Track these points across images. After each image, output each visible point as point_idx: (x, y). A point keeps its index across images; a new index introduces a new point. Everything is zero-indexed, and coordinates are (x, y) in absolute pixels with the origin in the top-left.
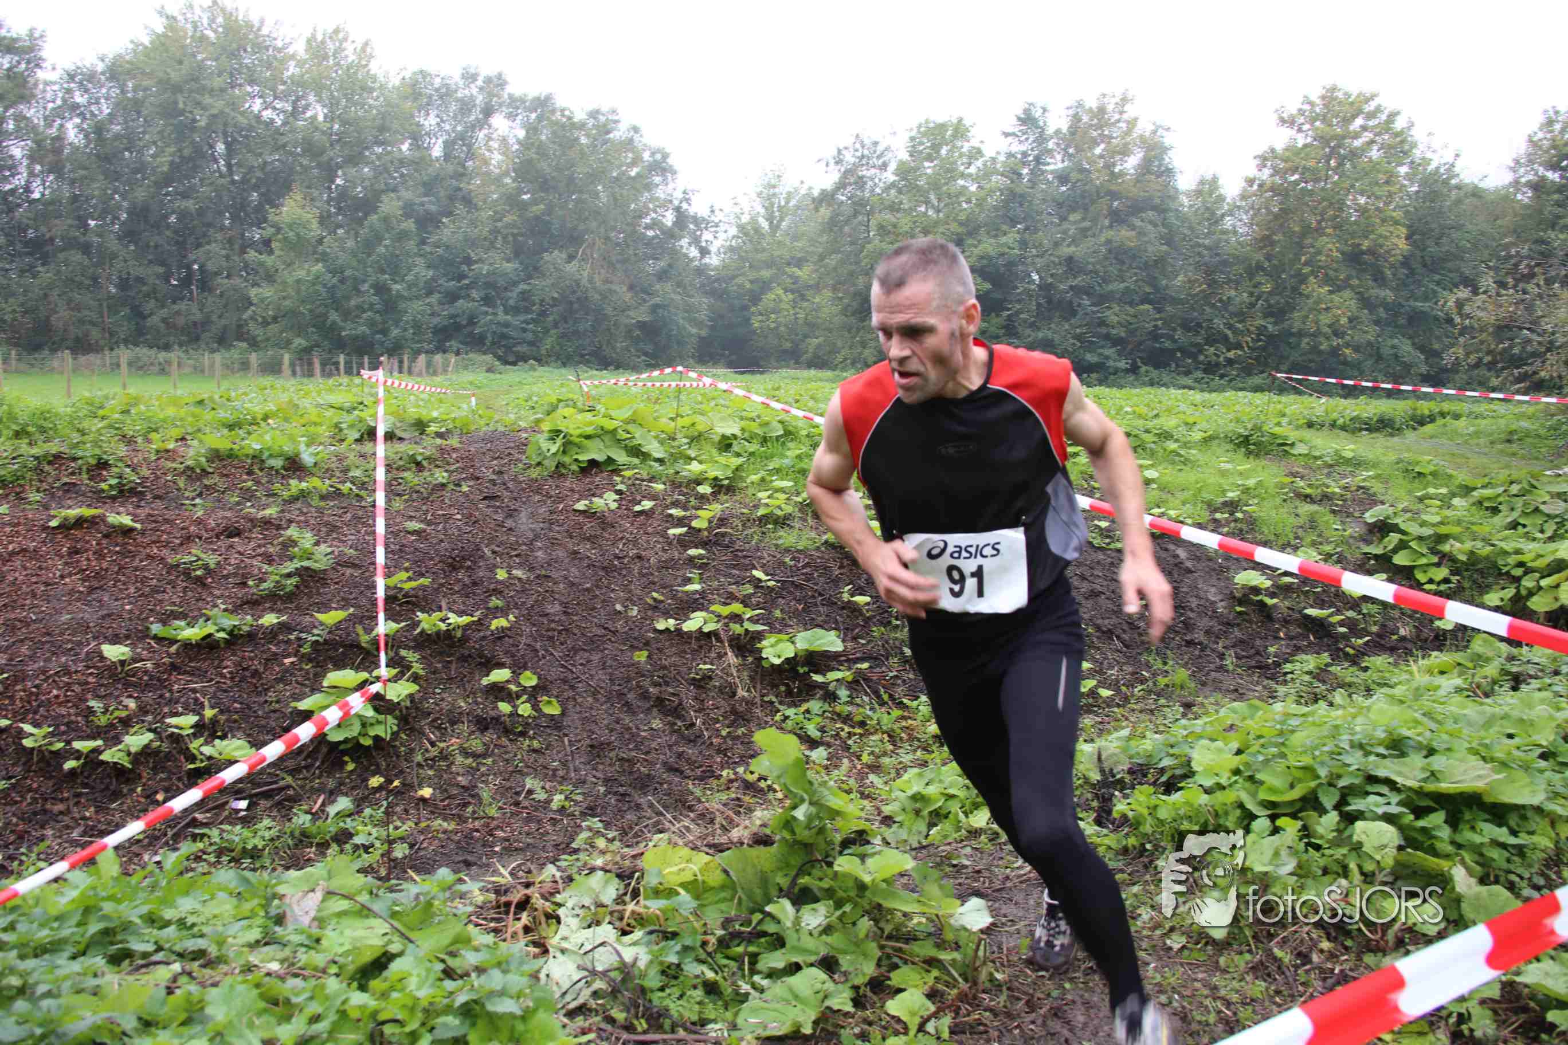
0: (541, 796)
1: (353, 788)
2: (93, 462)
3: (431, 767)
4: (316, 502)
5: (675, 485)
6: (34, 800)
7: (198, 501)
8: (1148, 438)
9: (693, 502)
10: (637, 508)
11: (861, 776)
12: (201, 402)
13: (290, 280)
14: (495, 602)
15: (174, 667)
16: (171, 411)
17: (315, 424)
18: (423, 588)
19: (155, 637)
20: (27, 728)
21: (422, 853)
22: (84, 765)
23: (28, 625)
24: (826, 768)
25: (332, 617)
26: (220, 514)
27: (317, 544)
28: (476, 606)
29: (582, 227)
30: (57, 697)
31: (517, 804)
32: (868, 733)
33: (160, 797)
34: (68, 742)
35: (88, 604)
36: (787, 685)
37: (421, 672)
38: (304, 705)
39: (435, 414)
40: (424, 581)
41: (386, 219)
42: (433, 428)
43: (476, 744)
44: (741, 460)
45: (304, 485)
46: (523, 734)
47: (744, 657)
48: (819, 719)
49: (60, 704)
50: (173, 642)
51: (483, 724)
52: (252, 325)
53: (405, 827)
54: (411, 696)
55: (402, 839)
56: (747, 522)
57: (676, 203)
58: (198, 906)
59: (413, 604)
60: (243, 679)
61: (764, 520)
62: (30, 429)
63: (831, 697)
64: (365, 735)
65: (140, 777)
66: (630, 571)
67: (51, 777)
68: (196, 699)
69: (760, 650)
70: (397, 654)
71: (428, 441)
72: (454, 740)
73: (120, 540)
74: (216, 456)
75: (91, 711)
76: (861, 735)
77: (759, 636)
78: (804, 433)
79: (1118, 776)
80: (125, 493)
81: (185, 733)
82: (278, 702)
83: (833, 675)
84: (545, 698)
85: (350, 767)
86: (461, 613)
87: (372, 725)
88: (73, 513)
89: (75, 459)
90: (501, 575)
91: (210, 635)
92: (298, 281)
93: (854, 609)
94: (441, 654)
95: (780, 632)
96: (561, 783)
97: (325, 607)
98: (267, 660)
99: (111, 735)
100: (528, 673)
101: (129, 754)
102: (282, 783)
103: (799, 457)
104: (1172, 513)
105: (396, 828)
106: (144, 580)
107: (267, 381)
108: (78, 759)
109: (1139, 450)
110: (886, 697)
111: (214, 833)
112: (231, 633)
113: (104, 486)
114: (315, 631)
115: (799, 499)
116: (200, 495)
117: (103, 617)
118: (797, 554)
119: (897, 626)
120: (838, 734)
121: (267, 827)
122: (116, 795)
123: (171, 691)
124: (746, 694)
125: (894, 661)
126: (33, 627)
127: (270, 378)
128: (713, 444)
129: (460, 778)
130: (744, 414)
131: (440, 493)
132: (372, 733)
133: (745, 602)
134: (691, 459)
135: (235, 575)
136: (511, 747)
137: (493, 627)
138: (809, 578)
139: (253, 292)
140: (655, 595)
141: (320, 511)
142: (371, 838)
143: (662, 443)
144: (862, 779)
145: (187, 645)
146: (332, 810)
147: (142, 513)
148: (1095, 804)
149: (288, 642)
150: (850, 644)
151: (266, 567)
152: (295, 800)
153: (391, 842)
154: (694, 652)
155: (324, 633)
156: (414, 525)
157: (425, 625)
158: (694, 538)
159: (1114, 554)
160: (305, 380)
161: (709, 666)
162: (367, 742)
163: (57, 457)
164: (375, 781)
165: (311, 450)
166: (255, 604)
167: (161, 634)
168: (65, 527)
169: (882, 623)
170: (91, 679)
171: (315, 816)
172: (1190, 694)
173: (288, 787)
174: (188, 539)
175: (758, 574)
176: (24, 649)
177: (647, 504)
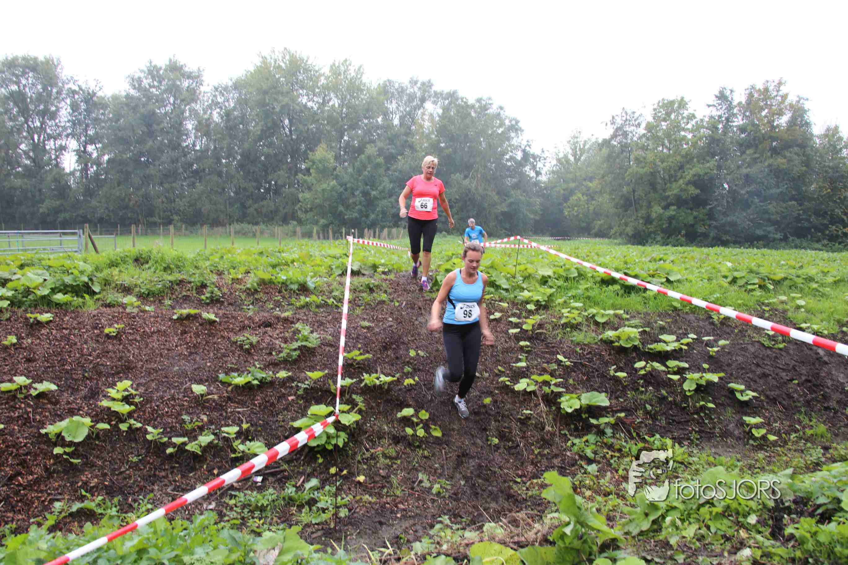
0: (426, 484)
1: (321, 473)
2: (199, 284)
3: (365, 464)
4: (313, 308)
5: (514, 304)
6: (150, 468)
7: (251, 307)
8: (799, 280)
9: (524, 314)
10: (492, 317)
11: (618, 484)
12: (261, 253)
13: (319, 189)
14: (408, 369)
15: (229, 398)
16: (244, 258)
17: (319, 265)
18: (366, 359)
19: (221, 382)
20: (150, 429)
21: (355, 515)
22: (177, 451)
23: (157, 371)
24: (597, 477)
25: (316, 375)
26: (262, 314)
27: (312, 332)
28: (397, 371)
29: (472, 160)
30: (167, 412)
31: (413, 489)
32: (622, 456)
33: (216, 472)
34: (170, 438)
35: (189, 362)
36: (575, 425)
37: (364, 409)
38: (297, 424)
39: (383, 261)
40: (367, 356)
41: (369, 157)
42: (381, 269)
43: (392, 452)
44: (553, 290)
45: (308, 299)
46: (419, 447)
47: (550, 407)
48: (593, 447)
49: (168, 416)
50: (230, 384)
51: (396, 440)
52: (299, 212)
53: (348, 498)
54: (357, 422)
55: (345, 506)
56: (555, 326)
57: (523, 147)
58: (203, 555)
59: (362, 368)
60: (266, 407)
61: (565, 326)
62: (172, 266)
63: (601, 432)
64: (329, 443)
65: (206, 460)
66: (486, 355)
67: (160, 457)
68: (239, 418)
69: (560, 403)
70: (351, 396)
71: (377, 276)
72: (379, 448)
73: (208, 327)
74: (263, 282)
75: (184, 421)
76: (619, 457)
77: (560, 395)
78: (590, 275)
79: (787, 504)
80: (214, 302)
81: (231, 437)
82: (283, 421)
83: (604, 420)
84: (433, 427)
85: (321, 461)
86: (387, 375)
87: (333, 437)
88: (185, 312)
89: (190, 283)
90: (412, 353)
91: (249, 382)
92: (323, 190)
93: (617, 380)
94: (375, 398)
95: (572, 393)
96: (439, 478)
97: (312, 369)
98: (279, 397)
99: (192, 435)
100: (423, 412)
101: (201, 446)
102: (281, 468)
103: (587, 289)
104: (815, 327)
105: (343, 499)
106: (218, 350)
107: (304, 241)
108: (174, 447)
109: (793, 288)
110: (634, 434)
111: (242, 495)
112: (261, 381)
113: (203, 297)
114: (307, 382)
115: (586, 314)
116: (253, 304)
117: (195, 370)
118: (583, 346)
119: (642, 392)
120: (605, 456)
121: (271, 493)
122: (193, 469)
123: (226, 412)
124: (550, 429)
125: (640, 413)
126: (159, 373)
127: (306, 240)
128: (537, 281)
129: (381, 471)
130: (556, 263)
131: (380, 306)
132: (334, 442)
133: (552, 374)
134: (524, 289)
135: (267, 348)
136: (412, 455)
137: (405, 384)
138: (591, 360)
139: (300, 196)
140: (500, 368)
141: (316, 314)
142: (328, 504)
143: (508, 279)
144: (618, 485)
145: (237, 387)
146: (308, 486)
147: (221, 312)
148: (770, 522)
149: (292, 387)
150: (613, 401)
151: (283, 345)
152: (288, 478)
153: (337, 507)
154: (521, 403)
155: (312, 385)
156: (366, 324)
157: (368, 382)
158: (523, 335)
159: (777, 351)
160: (324, 242)
161: (529, 412)
162: (330, 447)
163: (181, 282)
164: (333, 470)
165: (314, 280)
166: (275, 365)
167: (224, 380)
168: (181, 319)
169: (633, 389)
170: (185, 403)
171: (299, 488)
172: (827, 441)
173: (285, 470)
174: (243, 328)
175: (560, 357)
176: (153, 385)
177: (498, 315)
